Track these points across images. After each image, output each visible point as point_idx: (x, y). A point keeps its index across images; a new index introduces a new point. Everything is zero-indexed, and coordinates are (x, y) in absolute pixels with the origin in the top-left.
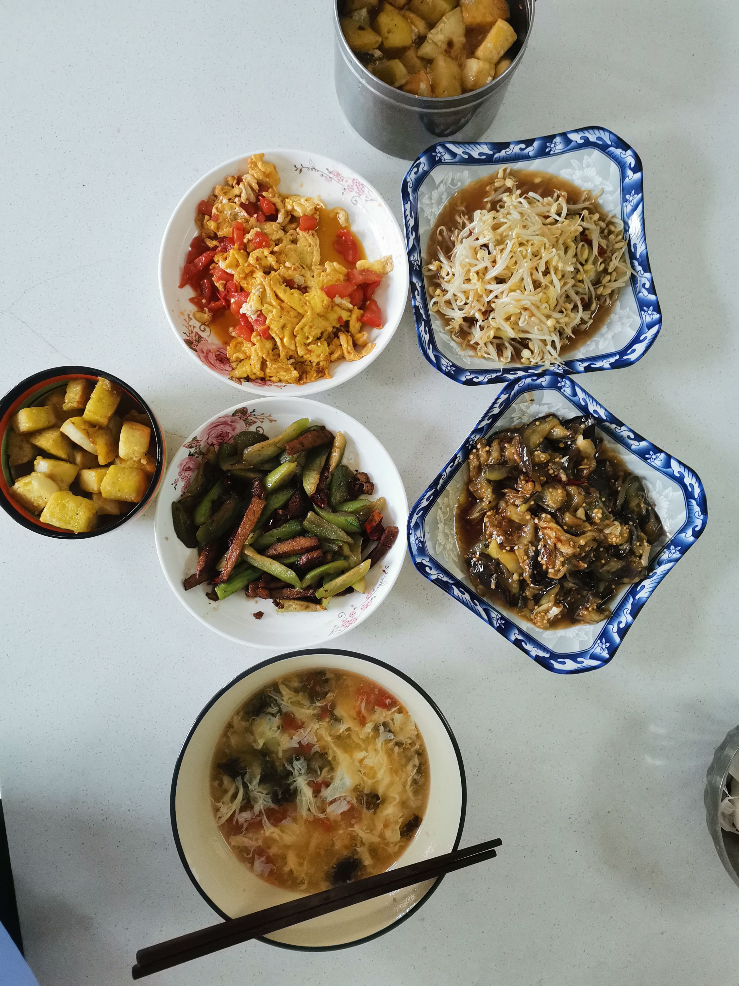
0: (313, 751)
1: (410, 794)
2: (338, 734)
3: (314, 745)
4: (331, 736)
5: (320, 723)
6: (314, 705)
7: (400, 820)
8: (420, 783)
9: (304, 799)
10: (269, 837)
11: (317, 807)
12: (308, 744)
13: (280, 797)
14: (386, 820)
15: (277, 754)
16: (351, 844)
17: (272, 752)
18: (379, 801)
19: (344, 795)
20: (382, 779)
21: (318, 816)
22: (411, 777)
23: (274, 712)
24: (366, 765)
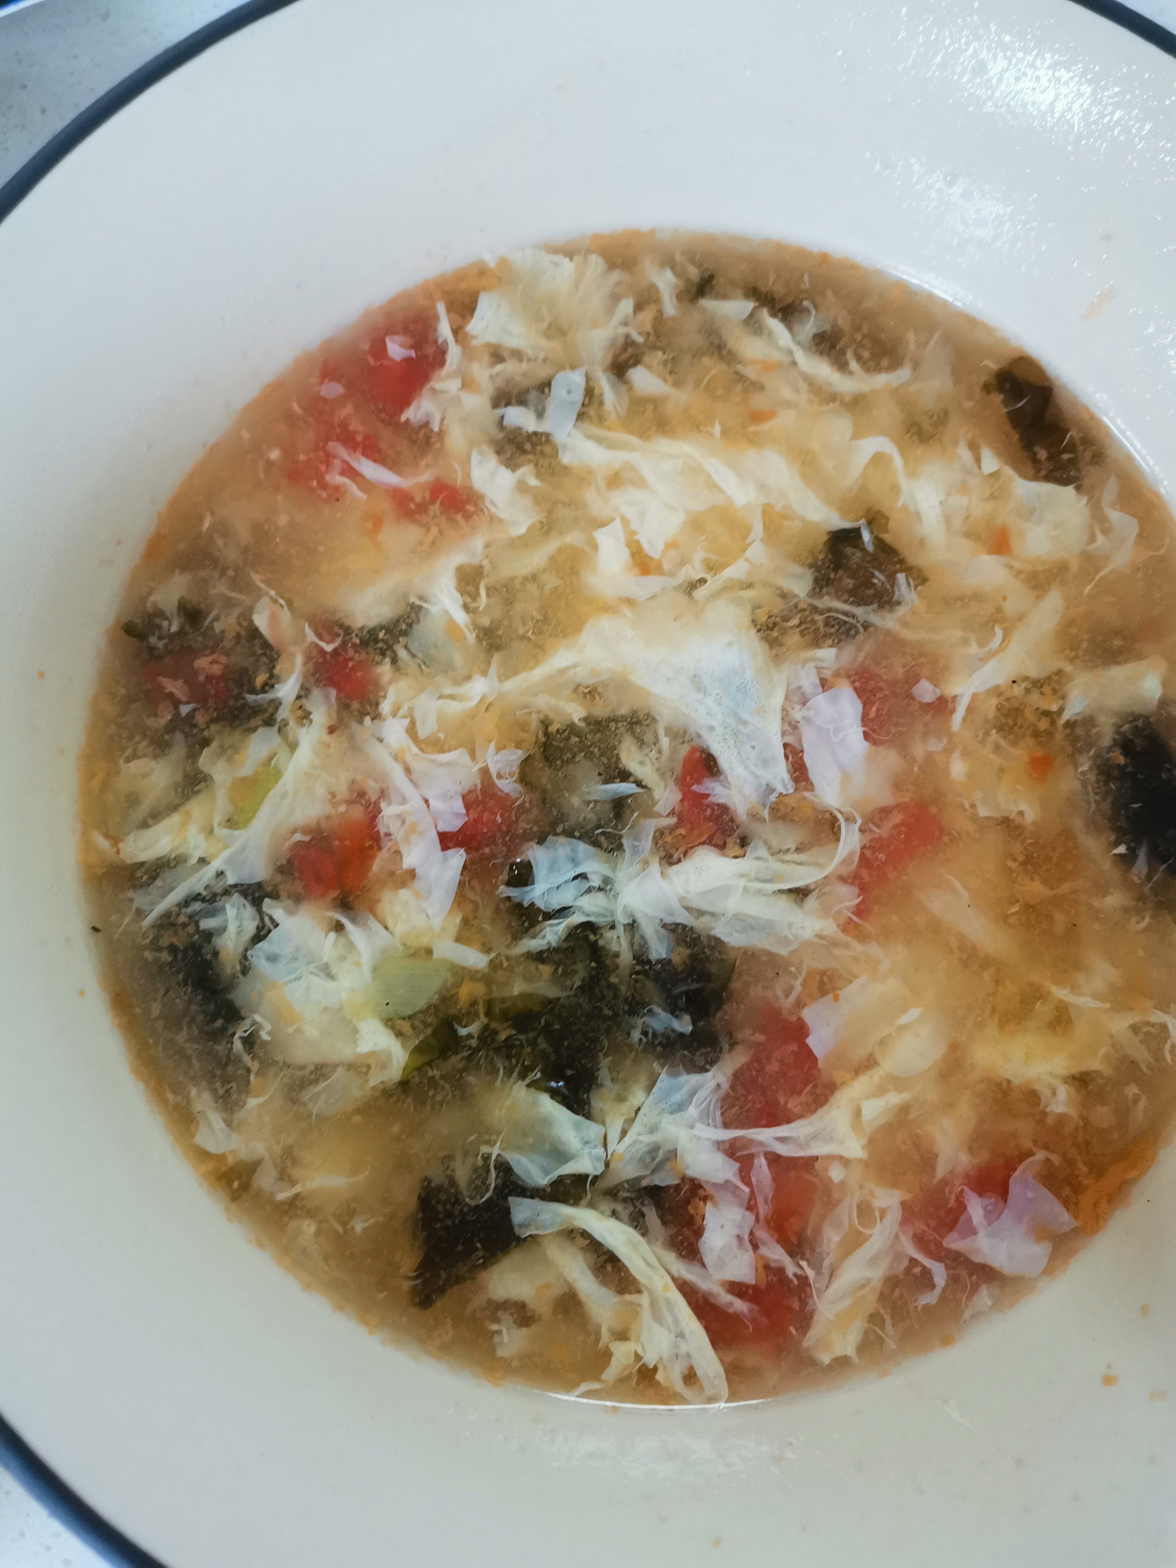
0: (508, 786)
1: (882, 380)
2: (471, 637)
3: (485, 772)
4: (468, 678)
5: (385, 707)
6: (283, 714)
7: (990, 462)
8: (844, 322)
9: (733, 904)
10: (871, 1144)
11: (798, 850)
12: (469, 801)
13: (684, 1025)
14: (971, 534)
15: (461, 974)
16: (1036, 734)
17: (447, 998)
18: (866, 536)
19: (778, 699)
20: (762, 487)
21: (845, 862)
22: (800, 356)
23: (251, 927)
24: (671, 545)
